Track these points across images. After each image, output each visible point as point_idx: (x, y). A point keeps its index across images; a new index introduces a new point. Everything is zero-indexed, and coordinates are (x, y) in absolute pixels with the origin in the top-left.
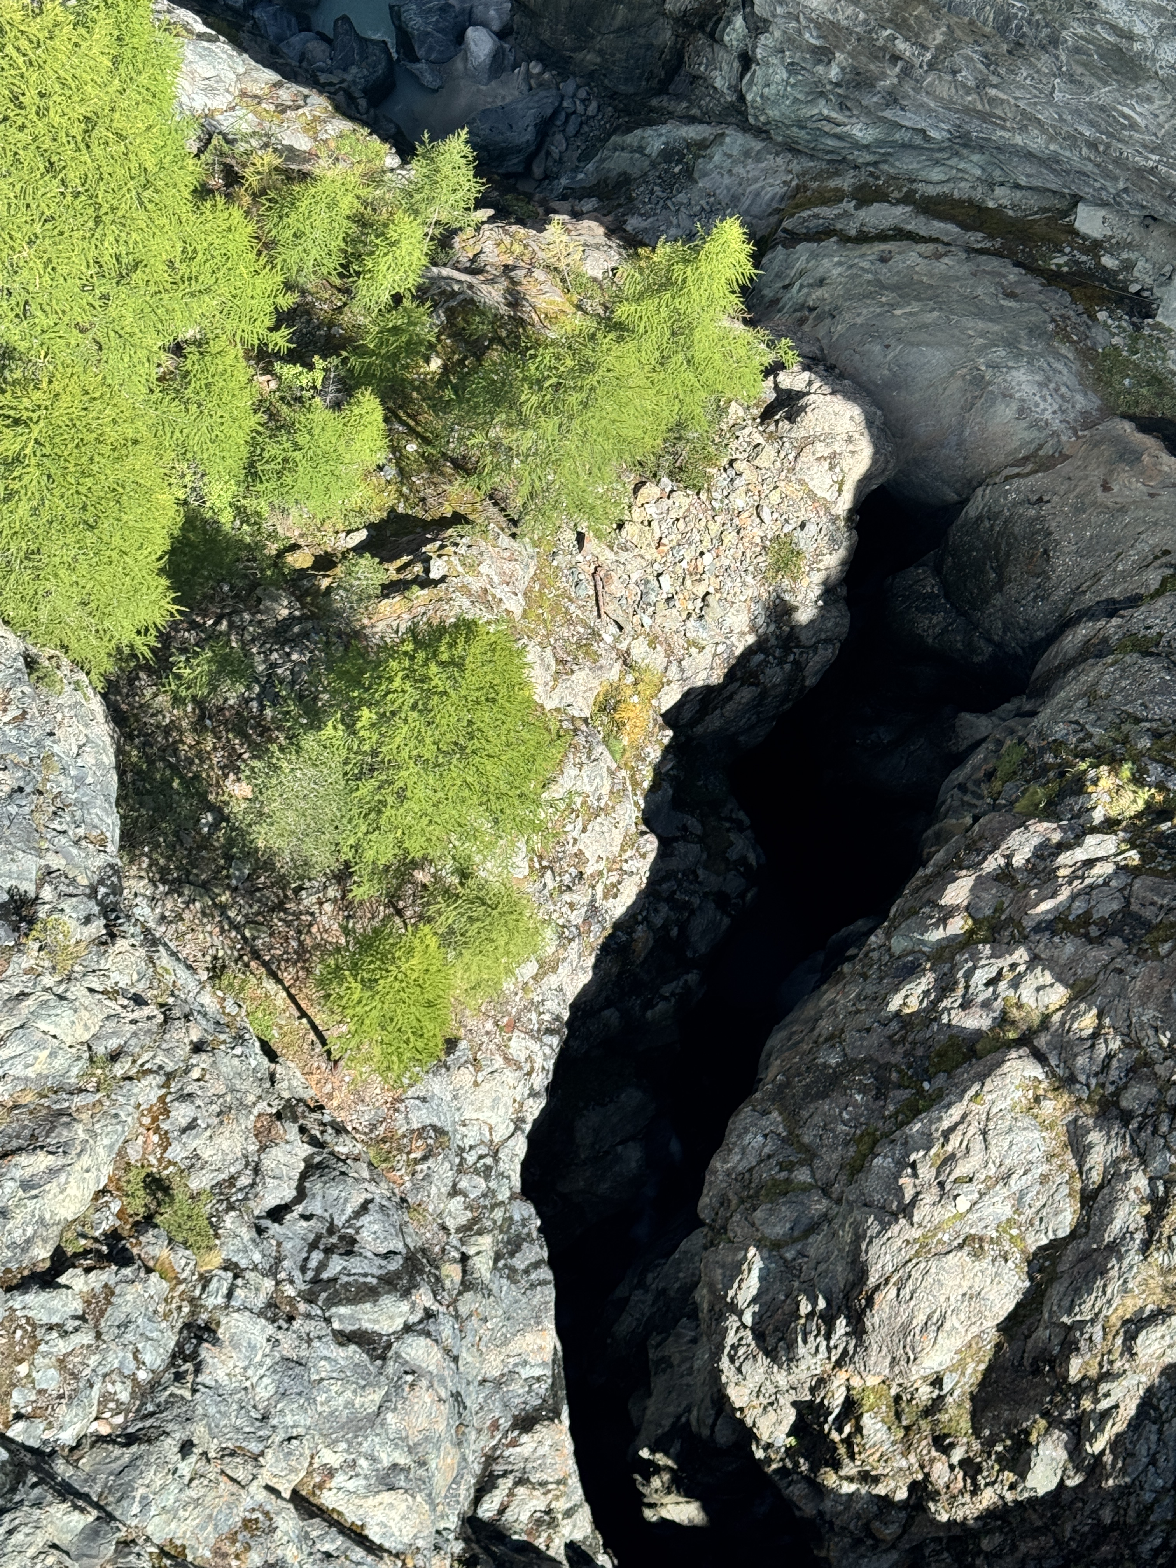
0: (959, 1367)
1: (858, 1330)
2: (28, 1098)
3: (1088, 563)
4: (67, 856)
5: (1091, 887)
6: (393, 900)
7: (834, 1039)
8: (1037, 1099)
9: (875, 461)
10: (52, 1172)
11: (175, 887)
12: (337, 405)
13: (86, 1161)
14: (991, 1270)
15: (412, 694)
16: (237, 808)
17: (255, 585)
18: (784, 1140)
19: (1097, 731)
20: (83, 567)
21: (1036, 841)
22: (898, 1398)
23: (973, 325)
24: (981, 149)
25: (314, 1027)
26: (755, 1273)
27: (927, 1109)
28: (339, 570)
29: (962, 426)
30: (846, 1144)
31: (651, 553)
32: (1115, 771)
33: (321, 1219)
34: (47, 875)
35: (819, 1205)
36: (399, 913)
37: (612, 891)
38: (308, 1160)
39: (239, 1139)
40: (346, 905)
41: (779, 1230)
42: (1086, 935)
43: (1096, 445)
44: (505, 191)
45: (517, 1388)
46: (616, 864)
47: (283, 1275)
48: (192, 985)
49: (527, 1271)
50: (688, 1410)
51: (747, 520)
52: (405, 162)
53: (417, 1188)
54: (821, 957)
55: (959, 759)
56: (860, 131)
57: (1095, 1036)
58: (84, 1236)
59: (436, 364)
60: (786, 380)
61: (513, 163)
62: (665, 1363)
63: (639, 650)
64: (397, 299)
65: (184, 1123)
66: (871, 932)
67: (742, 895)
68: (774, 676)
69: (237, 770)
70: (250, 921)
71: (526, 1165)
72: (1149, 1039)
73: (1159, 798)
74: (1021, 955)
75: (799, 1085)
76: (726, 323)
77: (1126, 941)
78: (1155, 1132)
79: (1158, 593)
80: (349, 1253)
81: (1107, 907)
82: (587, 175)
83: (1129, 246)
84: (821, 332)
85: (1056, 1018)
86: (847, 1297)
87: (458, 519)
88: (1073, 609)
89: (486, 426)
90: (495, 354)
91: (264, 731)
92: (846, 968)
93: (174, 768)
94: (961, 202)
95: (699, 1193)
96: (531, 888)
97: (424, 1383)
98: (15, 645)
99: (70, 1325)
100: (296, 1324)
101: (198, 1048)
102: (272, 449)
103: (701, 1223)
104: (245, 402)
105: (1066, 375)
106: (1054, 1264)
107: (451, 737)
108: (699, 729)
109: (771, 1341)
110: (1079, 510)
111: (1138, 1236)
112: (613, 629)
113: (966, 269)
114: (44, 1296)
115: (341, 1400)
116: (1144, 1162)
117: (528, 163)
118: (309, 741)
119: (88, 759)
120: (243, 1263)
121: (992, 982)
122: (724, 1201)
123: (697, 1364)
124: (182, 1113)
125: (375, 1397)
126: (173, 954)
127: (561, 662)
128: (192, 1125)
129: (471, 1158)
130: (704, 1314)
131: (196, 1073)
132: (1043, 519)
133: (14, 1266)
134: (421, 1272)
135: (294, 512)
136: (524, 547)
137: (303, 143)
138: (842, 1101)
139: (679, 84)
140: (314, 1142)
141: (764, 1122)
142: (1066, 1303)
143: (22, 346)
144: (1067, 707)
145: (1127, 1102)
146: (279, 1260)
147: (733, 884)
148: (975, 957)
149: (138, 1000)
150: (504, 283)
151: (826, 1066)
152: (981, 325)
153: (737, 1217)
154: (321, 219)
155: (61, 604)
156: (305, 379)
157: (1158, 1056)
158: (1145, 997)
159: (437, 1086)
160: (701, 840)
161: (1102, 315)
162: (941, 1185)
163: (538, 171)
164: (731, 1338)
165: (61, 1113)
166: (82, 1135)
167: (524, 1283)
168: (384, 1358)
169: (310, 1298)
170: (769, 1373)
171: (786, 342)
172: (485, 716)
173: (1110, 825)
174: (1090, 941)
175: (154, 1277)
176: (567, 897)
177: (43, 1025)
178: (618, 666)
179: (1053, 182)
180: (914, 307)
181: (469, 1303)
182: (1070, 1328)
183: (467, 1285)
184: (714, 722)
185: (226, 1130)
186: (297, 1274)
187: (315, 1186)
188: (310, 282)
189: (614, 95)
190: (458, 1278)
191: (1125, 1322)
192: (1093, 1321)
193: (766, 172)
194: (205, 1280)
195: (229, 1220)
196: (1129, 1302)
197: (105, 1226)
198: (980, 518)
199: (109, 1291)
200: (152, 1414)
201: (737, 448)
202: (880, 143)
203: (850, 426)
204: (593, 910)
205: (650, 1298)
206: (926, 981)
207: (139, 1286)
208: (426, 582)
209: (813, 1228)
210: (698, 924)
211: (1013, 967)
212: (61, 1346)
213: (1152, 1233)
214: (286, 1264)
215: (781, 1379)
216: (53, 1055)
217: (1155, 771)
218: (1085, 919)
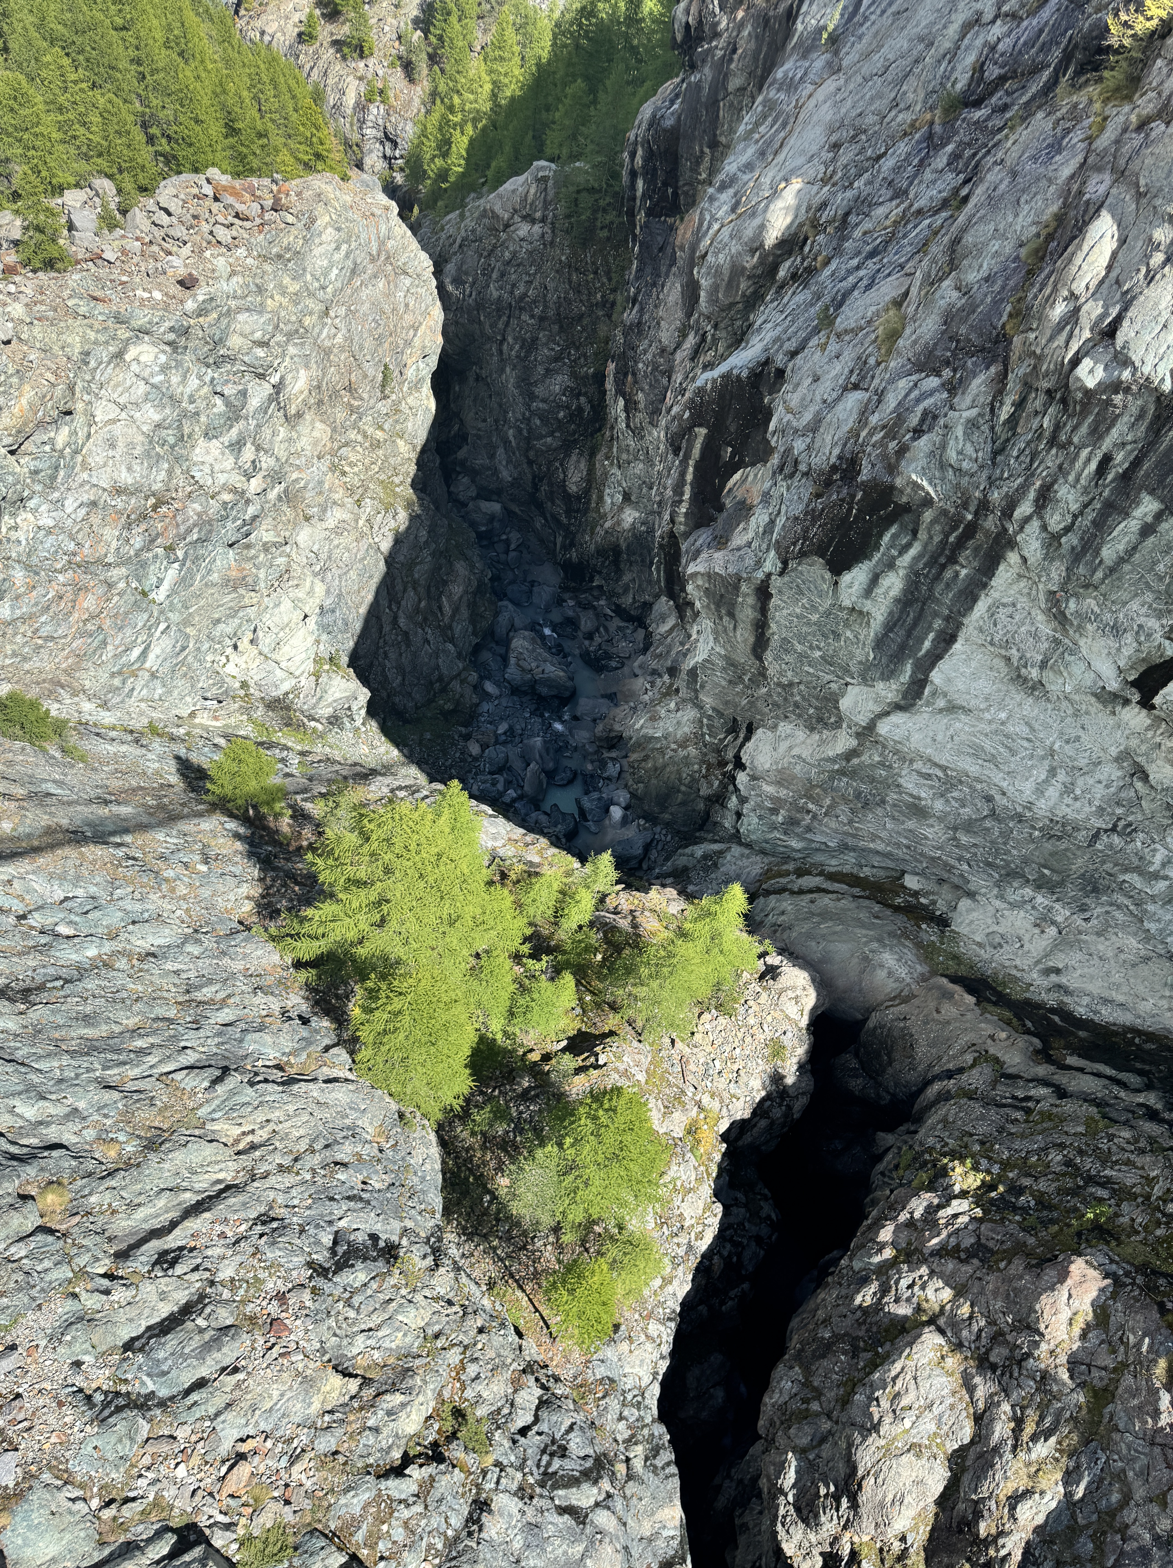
0: (915, 1528)
1: (854, 1505)
2: (391, 1361)
3: (934, 1051)
4: (415, 1221)
5: (958, 1230)
6: (583, 1242)
7: (826, 1322)
8: (943, 1357)
9: (818, 1000)
10: (403, 1405)
11: (470, 1237)
12: (552, 979)
13: (421, 1398)
14: (927, 1465)
15: (591, 1126)
16: (502, 1192)
17: (512, 1070)
18: (803, 1384)
19: (950, 1141)
20: (429, 1064)
21: (925, 1204)
22: (881, 1550)
23: (860, 932)
24: (854, 850)
25: (542, 1318)
26: (793, 1469)
27: (882, 1364)
28: (554, 1061)
29: (861, 982)
30: (838, 1386)
31: (709, 1049)
32: (963, 1163)
33: (548, 1434)
34: (405, 1231)
35: (826, 1425)
36: (587, 1250)
37: (700, 1236)
38: (540, 1398)
39: (502, 1386)
40: (559, 1247)
41: (804, 1441)
42: (959, 1258)
43: (930, 989)
44: (630, 876)
45: (661, 1543)
46: (700, 1220)
47: (527, 1470)
48: (478, 1294)
49: (663, 1468)
50: (760, 1558)
51: (756, 1030)
52: (583, 865)
53: (600, 1415)
54: (816, 1273)
55: (879, 1158)
56: (795, 844)
57: (971, 1318)
58: (419, 1444)
59: (599, 957)
60: (769, 960)
61: (633, 863)
62: (745, 1527)
63: (706, 1100)
64: (580, 927)
65: (473, 1375)
66: (841, 1258)
67: (770, 1237)
68: (777, 1113)
69: (503, 1171)
70: (509, 1256)
71: (660, 1401)
72: (1001, 1320)
73: (988, 1178)
74: (924, 1270)
75: (809, 1350)
76: (738, 933)
77: (981, 1261)
78: (1011, 1376)
79: (973, 1066)
80: (563, 1456)
81: (968, 1241)
82: (668, 867)
83: (933, 893)
84: (785, 936)
85: (948, 1307)
86: (846, 1483)
87: (612, 1033)
88: (930, 1075)
89: (624, 986)
90: (627, 951)
91: (516, 1148)
92: (830, 1279)
93: (470, 1170)
94: (847, 875)
95: (757, 1419)
96: (656, 1235)
97: (607, 1540)
98: (394, 1107)
99: (411, 1500)
100: (535, 1501)
101: (481, 1331)
102: (521, 1001)
103: (760, 1437)
104: (509, 979)
105: (910, 955)
106: (963, 1461)
107: (611, 1150)
108: (740, 1143)
109: (805, 1512)
110: (926, 1023)
111: (1009, 1442)
112: (692, 1089)
113: (853, 905)
114: (397, 1481)
115: (561, 1550)
116: (1007, 1395)
117: (640, 862)
118: (539, 1153)
119: (428, 1167)
120: (505, 1462)
121: (910, 1287)
122: (772, 1423)
123: (763, 1528)
124: (472, 1370)
125: (580, 1548)
126: (469, 1276)
127: (666, 1107)
128: (477, 1377)
129: (629, 1397)
130: (765, 1495)
131: (480, 1346)
132: (908, 1028)
133: (381, 1463)
134: (604, 1468)
135: (532, 1032)
136: (645, 1047)
137: (536, 859)
138: (834, 1360)
139: (708, 826)
140: (544, 1387)
141: (791, 1373)
142: (973, 1486)
143: (404, 958)
144: (933, 1128)
145: (993, 1358)
146: (525, 1460)
147: (764, 1231)
148: (899, 1272)
149: (450, 1303)
150: (630, 918)
151: (823, 1338)
152: (864, 932)
153: (780, 1433)
154: (544, 893)
155: (417, 1084)
156: (538, 966)
157: (1007, 1329)
158: (995, 1293)
159: (609, 1353)
160: (746, 1206)
161: (924, 926)
162: (894, 1411)
163: (645, 866)
164: (782, 1511)
165: (409, 1369)
166: (419, 1383)
167: (662, 1476)
168: (584, 1523)
169: (542, 1485)
170: (805, 1533)
171: (767, 941)
172: (628, 1138)
173: (964, 1194)
174: (962, 1261)
175: (457, 1470)
176: (675, 1240)
177: (400, 1318)
178: (696, 1109)
179: (891, 865)
180: (830, 924)
181: (632, 1488)
182: (976, 1503)
183: (630, 1477)
184: (747, 1139)
185: (495, 1379)
186: (535, 1469)
187: (544, 1414)
188: (539, 920)
189: (679, 832)
190: (624, 1472)
191: (1008, 1498)
192: (990, 1498)
193: (752, 864)
194: (484, 1473)
195: (497, 1435)
196: (1009, 1484)
197: (430, 1439)
198: (875, 1028)
199: (432, 1479)
200: (455, 1558)
201: (748, 994)
202: (805, 849)
203: (804, 982)
204: (690, 1247)
205: (734, 1485)
206: (874, 1287)
207: (448, 1476)
208: (596, 1067)
209: (823, 1440)
210: (747, 1254)
211: (921, 1277)
212: (406, 1513)
213: (1017, 1440)
214: (529, 1463)
215: (812, 1537)
216: (405, 1335)
217: (984, 1163)
218: (957, 1248)
